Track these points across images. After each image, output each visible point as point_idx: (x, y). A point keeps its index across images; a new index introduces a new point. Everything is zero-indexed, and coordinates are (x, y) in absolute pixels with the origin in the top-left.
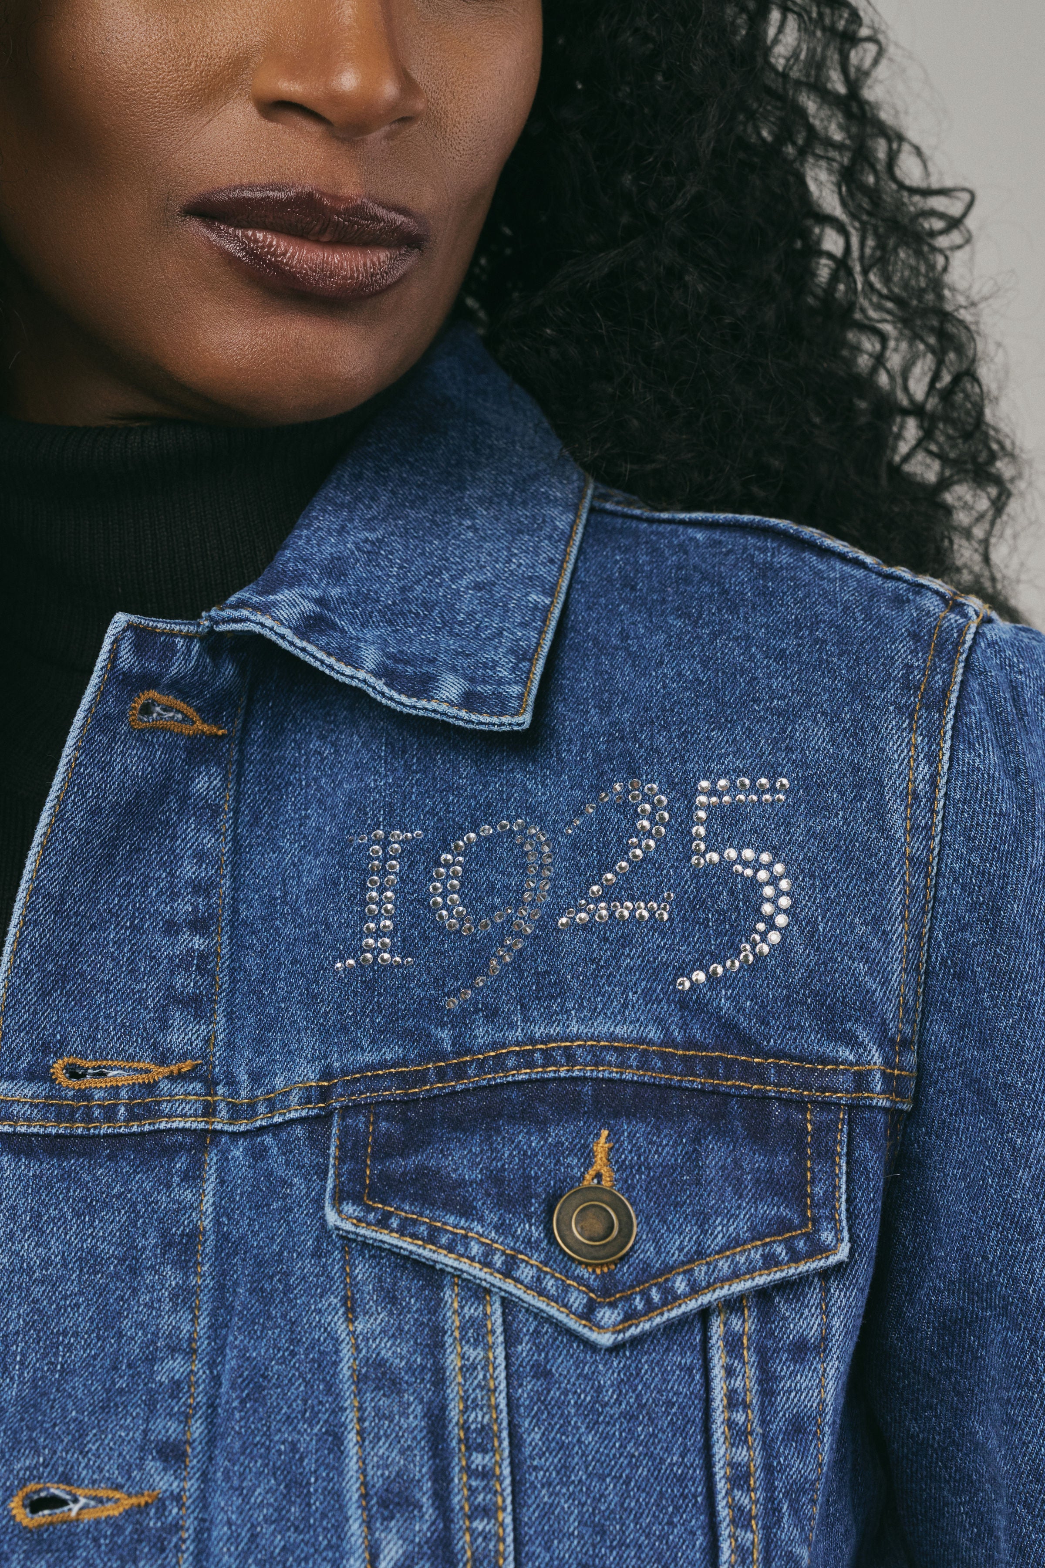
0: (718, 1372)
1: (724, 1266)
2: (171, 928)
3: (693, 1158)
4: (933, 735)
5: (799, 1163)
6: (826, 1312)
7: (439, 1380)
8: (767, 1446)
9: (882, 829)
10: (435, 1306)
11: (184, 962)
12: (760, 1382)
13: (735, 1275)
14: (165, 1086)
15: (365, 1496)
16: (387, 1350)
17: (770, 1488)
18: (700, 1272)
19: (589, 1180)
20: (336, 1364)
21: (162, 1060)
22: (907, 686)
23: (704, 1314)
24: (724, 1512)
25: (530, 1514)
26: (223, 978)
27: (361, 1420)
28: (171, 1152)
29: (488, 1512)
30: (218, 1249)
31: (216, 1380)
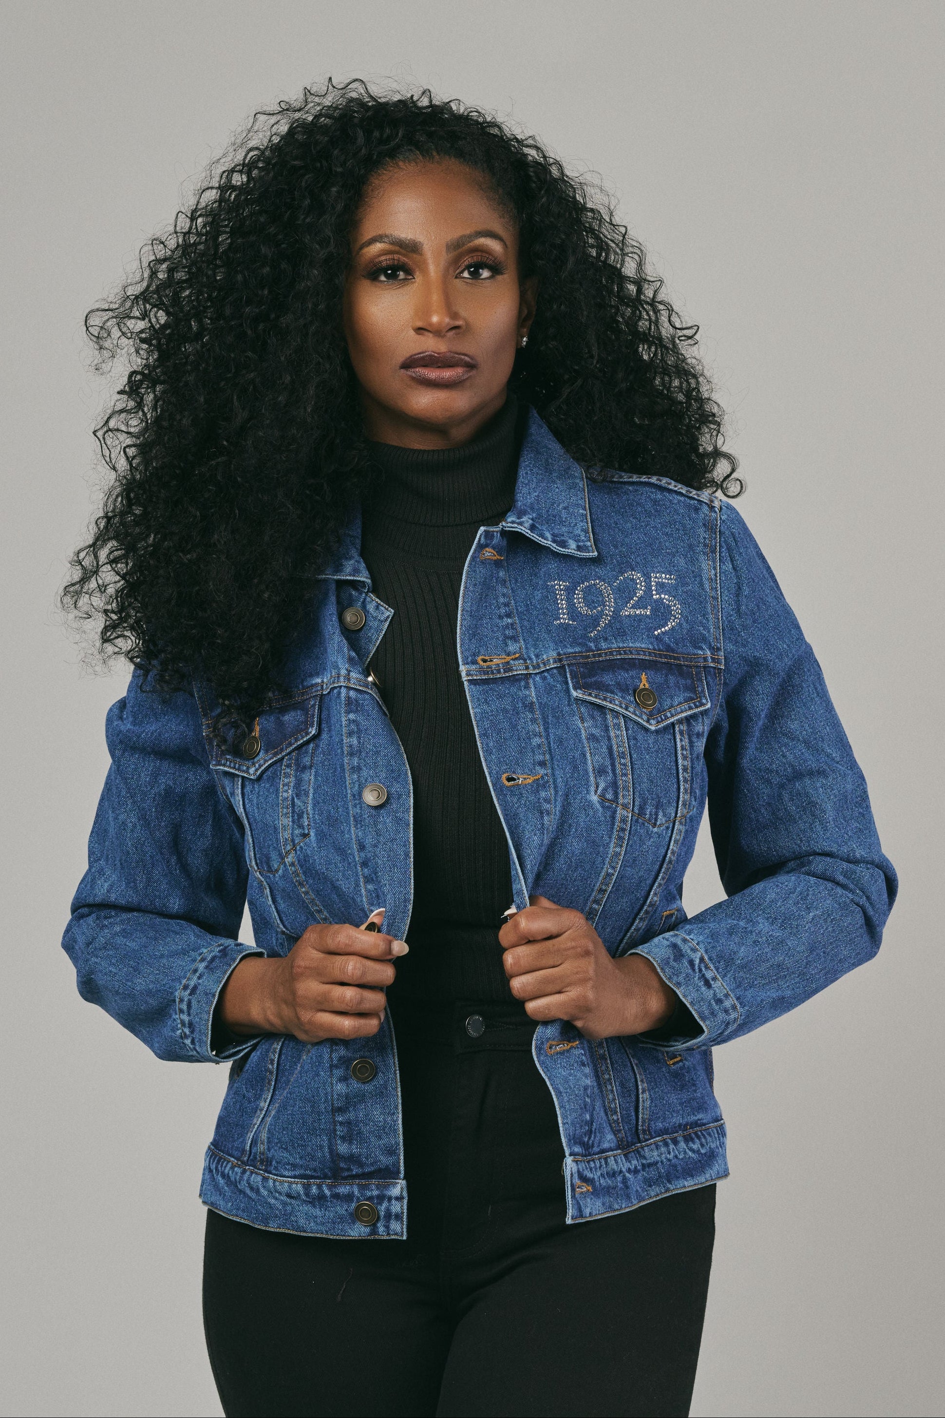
0: (678, 740)
1: (679, 709)
2: (501, 617)
3: (666, 681)
4: (714, 562)
5: (693, 682)
6: (703, 725)
7: (609, 739)
8: (692, 761)
9: (703, 589)
10: (605, 719)
11: (507, 627)
12: (689, 743)
13: (682, 712)
14: (511, 662)
15: (594, 770)
16: (594, 731)
17: (692, 773)
18: (673, 711)
19: (642, 686)
20: (581, 735)
21: (508, 655)
22: (705, 545)
23: (673, 724)
24: (681, 778)
25: (636, 776)
26: (519, 629)
27: (590, 750)
28: (519, 680)
29: (626, 775)
30: (540, 707)
31: (549, 743)
